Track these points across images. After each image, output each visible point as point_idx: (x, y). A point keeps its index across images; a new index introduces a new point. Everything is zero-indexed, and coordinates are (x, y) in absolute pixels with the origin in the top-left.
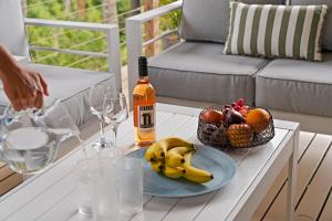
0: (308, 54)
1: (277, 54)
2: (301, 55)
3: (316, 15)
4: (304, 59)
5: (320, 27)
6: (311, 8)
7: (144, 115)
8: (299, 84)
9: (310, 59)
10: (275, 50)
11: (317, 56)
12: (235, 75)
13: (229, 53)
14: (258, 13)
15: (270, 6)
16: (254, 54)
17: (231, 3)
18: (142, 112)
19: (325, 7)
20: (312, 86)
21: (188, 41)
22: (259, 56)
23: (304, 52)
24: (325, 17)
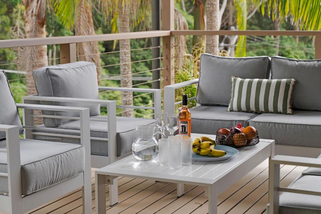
0: (283, 109)
1: (263, 110)
2: (279, 110)
3: (287, 85)
4: (280, 113)
5: (290, 92)
6: (284, 80)
7: (182, 126)
8: (276, 125)
9: (284, 113)
10: (262, 107)
11: (289, 111)
12: (236, 121)
13: (232, 110)
14: (250, 84)
15: (258, 80)
16: (248, 111)
17: (233, 79)
18: (182, 124)
19: (293, 80)
20: (284, 126)
21: (203, 105)
22: (252, 112)
23: (280, 108)
24: (294, 86)
